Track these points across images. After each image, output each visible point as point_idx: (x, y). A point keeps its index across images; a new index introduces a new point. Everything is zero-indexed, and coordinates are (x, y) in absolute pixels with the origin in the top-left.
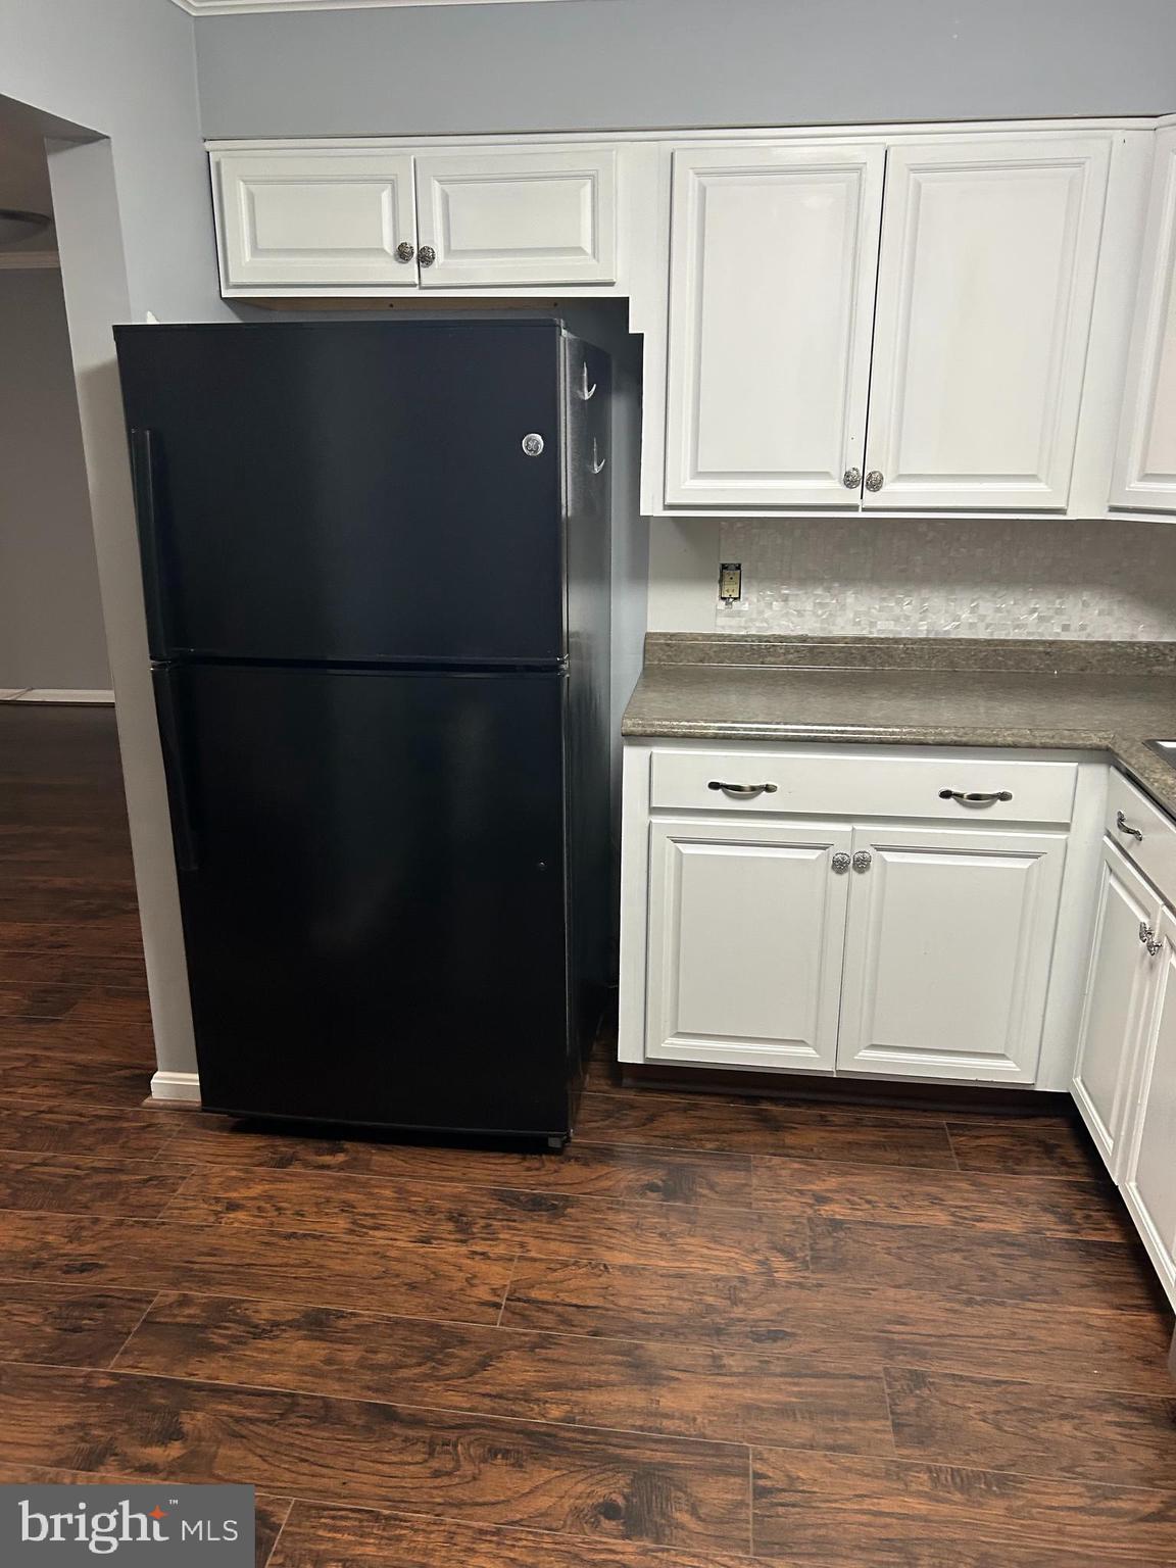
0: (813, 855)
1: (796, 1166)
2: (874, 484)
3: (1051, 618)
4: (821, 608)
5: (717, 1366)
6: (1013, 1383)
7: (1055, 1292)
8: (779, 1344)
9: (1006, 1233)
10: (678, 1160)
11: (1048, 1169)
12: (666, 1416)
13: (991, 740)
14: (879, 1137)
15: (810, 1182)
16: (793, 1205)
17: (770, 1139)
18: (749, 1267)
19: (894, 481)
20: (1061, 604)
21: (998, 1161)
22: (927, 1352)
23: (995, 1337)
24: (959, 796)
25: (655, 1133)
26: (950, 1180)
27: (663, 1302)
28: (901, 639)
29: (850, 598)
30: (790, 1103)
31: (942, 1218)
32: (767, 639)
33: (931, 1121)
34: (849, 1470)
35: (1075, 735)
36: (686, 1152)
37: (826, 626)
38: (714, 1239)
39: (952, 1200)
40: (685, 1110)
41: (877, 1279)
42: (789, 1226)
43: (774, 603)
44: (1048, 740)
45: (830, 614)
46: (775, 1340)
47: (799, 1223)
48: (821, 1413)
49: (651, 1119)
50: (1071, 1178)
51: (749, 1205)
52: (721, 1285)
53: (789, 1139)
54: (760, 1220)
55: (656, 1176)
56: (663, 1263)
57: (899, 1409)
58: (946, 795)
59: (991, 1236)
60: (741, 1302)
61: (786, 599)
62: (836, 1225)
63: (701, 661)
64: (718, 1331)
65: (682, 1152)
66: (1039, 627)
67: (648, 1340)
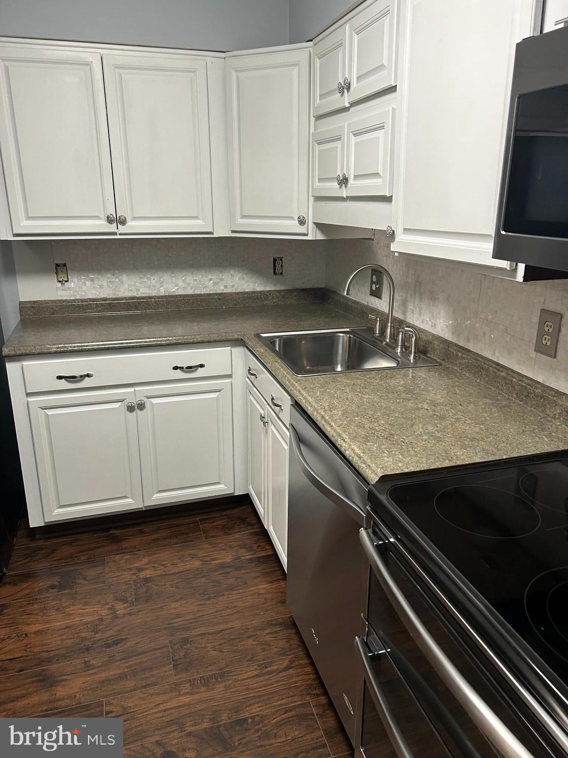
0: (117, 405)
1: (128, 557)
2: (123, 222)
3: (219, 283)
4: (111, 284)
5: (87, 666)
6: (227, 629)
7: (246, 583)
8: (119, 645)
9: (224, 563)
10: (66, 569)
11: (242, 529)
12: (60, 700)
13: (192, 341)
14: (168, 533)
15: (135, 563)
16: (126, 576)
17: (115, 547)
18: (104, 612)
19: (132, 220)
20: (222, 276)
21: (221, 531)
22: (189, 627)
23: (220, 611)
24: (181, 368)
25: (54, 559)
26: (201, 545)
27: (58, 643)
28: (153, 296)
29: (125, 278)
30: (125, 527)
31: (196, 564)
32: (86, 301)
33: (192, 519)
34: (153, 694)
35: (228, 335)
36: (71, 565)
37: (115, 292)
38: (86, 604)
39: (201, 554)
40: (70, 544)
41: (166, 600)
42: (124, 587)
43: (87, 282)
44: (216, 338)
45: (116, 287)
46: (117, 644)
47: (129, 584)
48: (139, 672)
49: (52, 552)
50: (252, 531)
51: (104, 582)
52: (89, 626)
53: (125, 545)
54: (109, 588)
55: (56, 581)
56: (59, 624)
57: (175, 658)
58: (176, 368)
59: (218, 566)
60: (100, 631)
61: (92, 280)
62: (147, 580)
63: (52, 314)
64: (88, 649)
65: (69, 565)
66: (214, 287)
67: (50, 665)
